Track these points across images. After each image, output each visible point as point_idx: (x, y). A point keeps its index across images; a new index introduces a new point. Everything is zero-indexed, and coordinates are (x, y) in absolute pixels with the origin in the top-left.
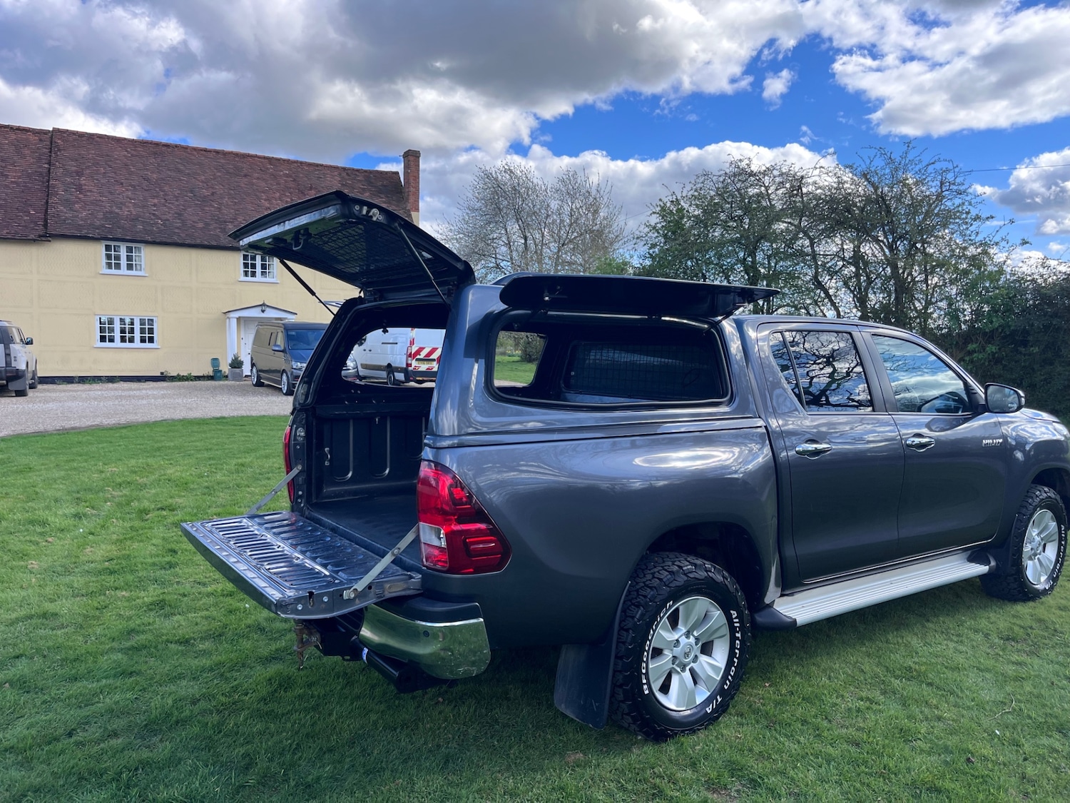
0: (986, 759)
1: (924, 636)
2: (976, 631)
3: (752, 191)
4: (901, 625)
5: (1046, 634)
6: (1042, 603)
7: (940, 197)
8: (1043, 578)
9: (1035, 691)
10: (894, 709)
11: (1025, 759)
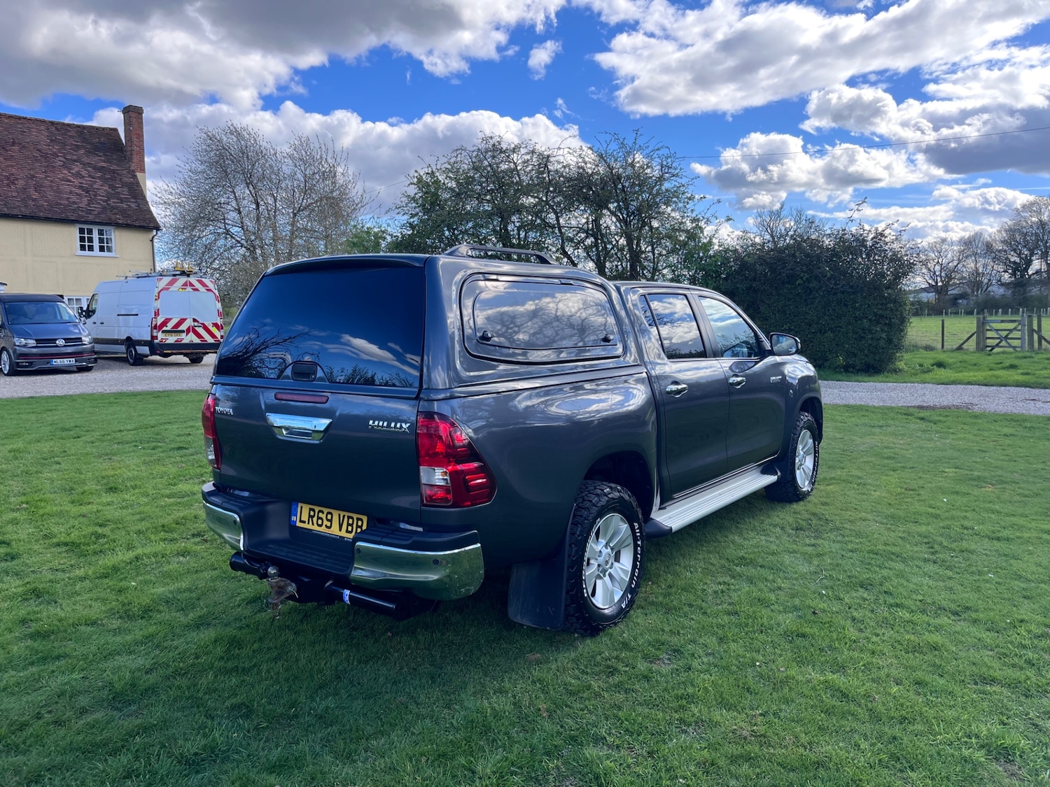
0: (824, 611)
1: (741, 534)
2: (775, 526)
3: (504, 167)
4: (721, 528)
5: (821, 523)
6: (809, 502)
7: (661, 179)
8: (807, 483)
9: (834, 562)
10: (746, 587)
11: (849, 608)
